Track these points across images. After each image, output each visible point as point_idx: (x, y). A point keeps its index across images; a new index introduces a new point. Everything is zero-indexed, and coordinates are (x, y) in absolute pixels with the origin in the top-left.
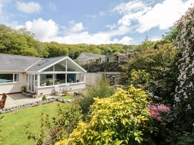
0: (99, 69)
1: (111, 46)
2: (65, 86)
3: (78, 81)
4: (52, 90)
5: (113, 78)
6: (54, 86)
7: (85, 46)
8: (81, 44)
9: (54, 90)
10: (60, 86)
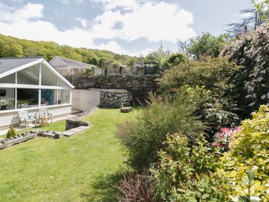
0: (92, 84)
1: (96, 52)
2: (38, 110)
3: (59, 102)
4: (14, 118)
5: (118, 98)
6: (16, 110)
7: (53, 47)
8: (48, 43)
9: (18, 118)
10: (29, 111)
